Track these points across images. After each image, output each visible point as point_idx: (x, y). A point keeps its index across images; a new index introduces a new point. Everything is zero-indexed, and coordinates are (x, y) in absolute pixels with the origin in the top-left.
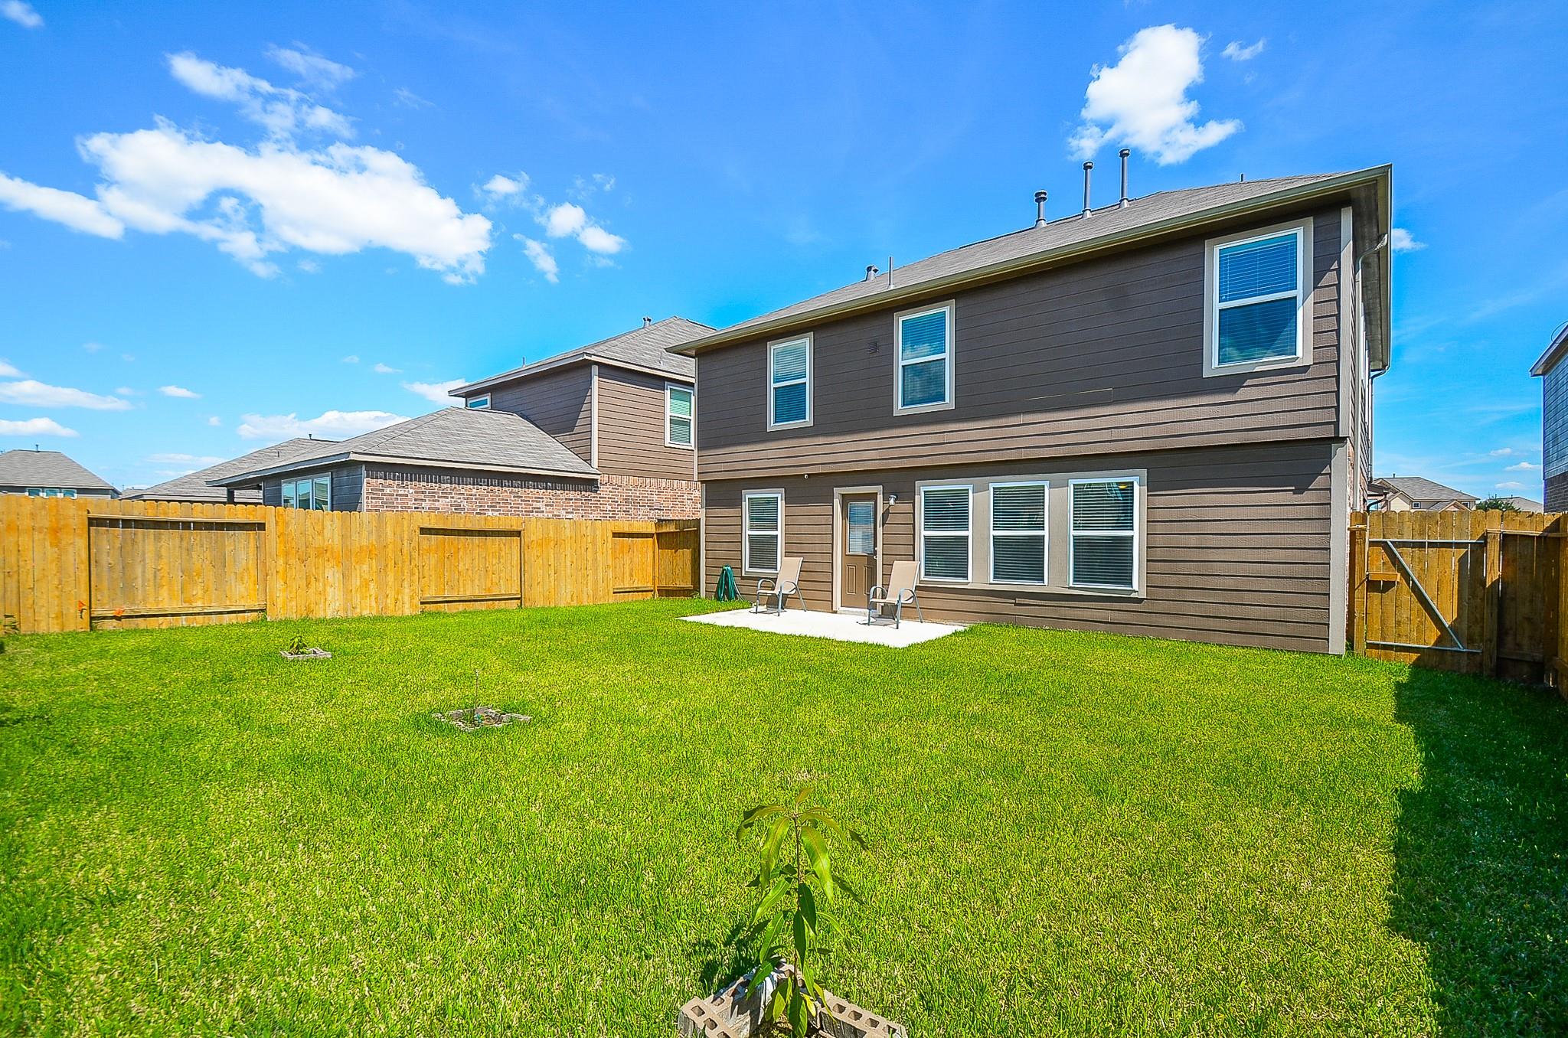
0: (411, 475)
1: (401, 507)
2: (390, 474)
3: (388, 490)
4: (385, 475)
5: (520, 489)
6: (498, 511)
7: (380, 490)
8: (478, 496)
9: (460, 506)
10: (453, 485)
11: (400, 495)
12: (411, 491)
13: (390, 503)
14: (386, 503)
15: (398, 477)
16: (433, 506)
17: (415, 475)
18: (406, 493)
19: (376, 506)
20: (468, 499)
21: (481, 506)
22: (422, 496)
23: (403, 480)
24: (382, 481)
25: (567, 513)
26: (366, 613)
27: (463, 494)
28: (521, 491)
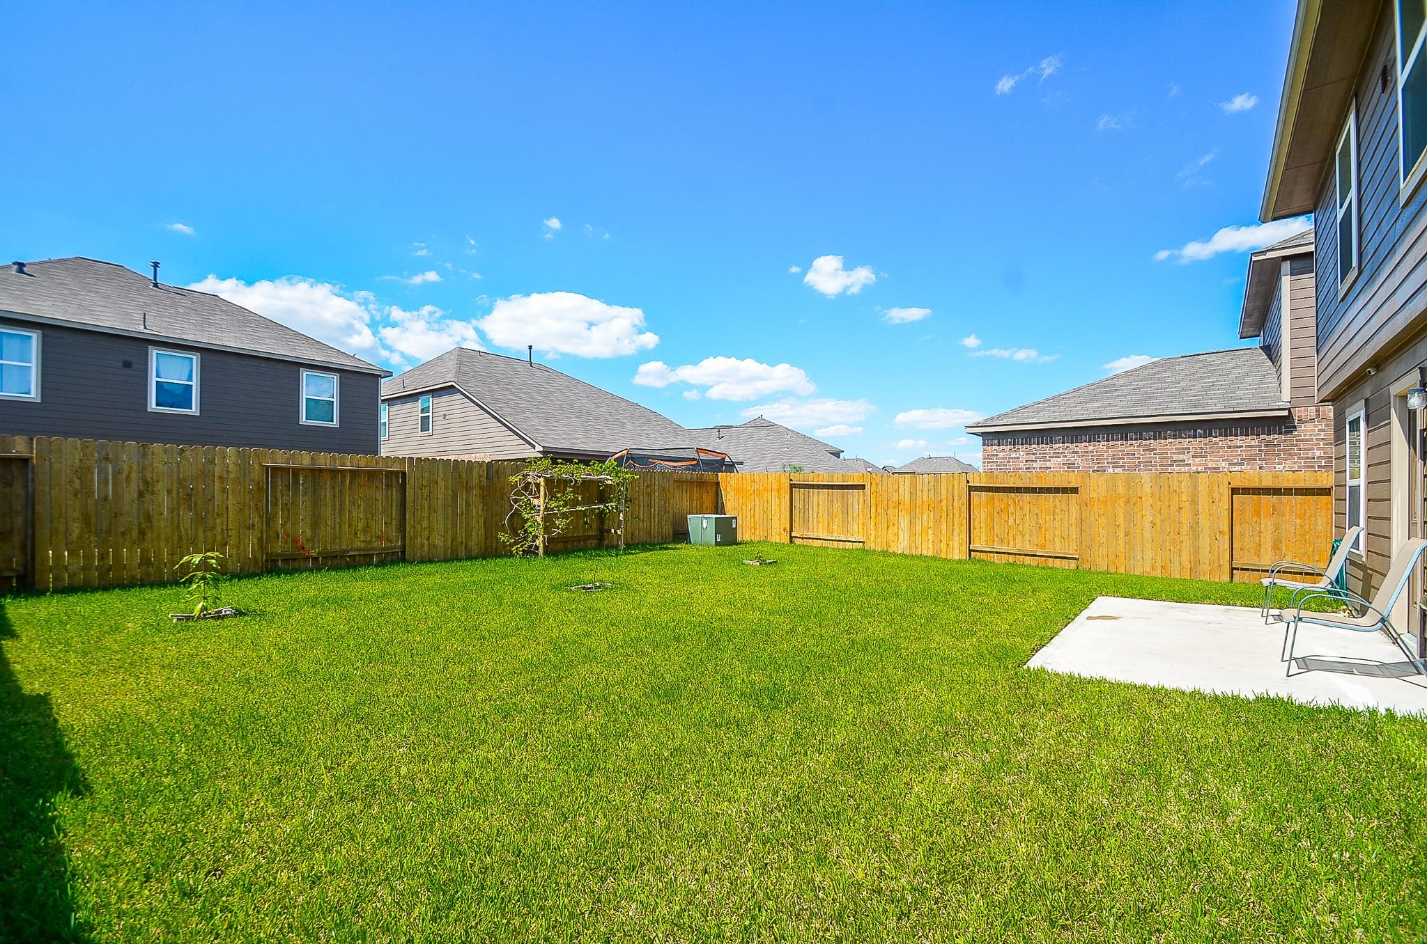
0: (1022, 439)
1: (1013, 469)
2: (1003, 441)
3: (1001, 455)
4: (999, 442)
5: (1152, 441)
6: (1121, 466)
7: (994, 455)
8: (1095, 453)
9: (1074, 464)
10: (1066, 445)
11: (1012, 458)
12: (1022, 454)
13: (1004, 466)
14: (999, 466)
15: (1010, 442)
16: (1043, 466)
17: (1026, 439)
18: (1018, 456)
19: (992, 469)
20: (1083, 456)
21: (1099, 463)
22: (1033, 458)
23: (1014, 445)
24: (996, 447)
25: (1230, 464)
26: (925, 553)
27: (1078, 452)
28: (1154, 444)
